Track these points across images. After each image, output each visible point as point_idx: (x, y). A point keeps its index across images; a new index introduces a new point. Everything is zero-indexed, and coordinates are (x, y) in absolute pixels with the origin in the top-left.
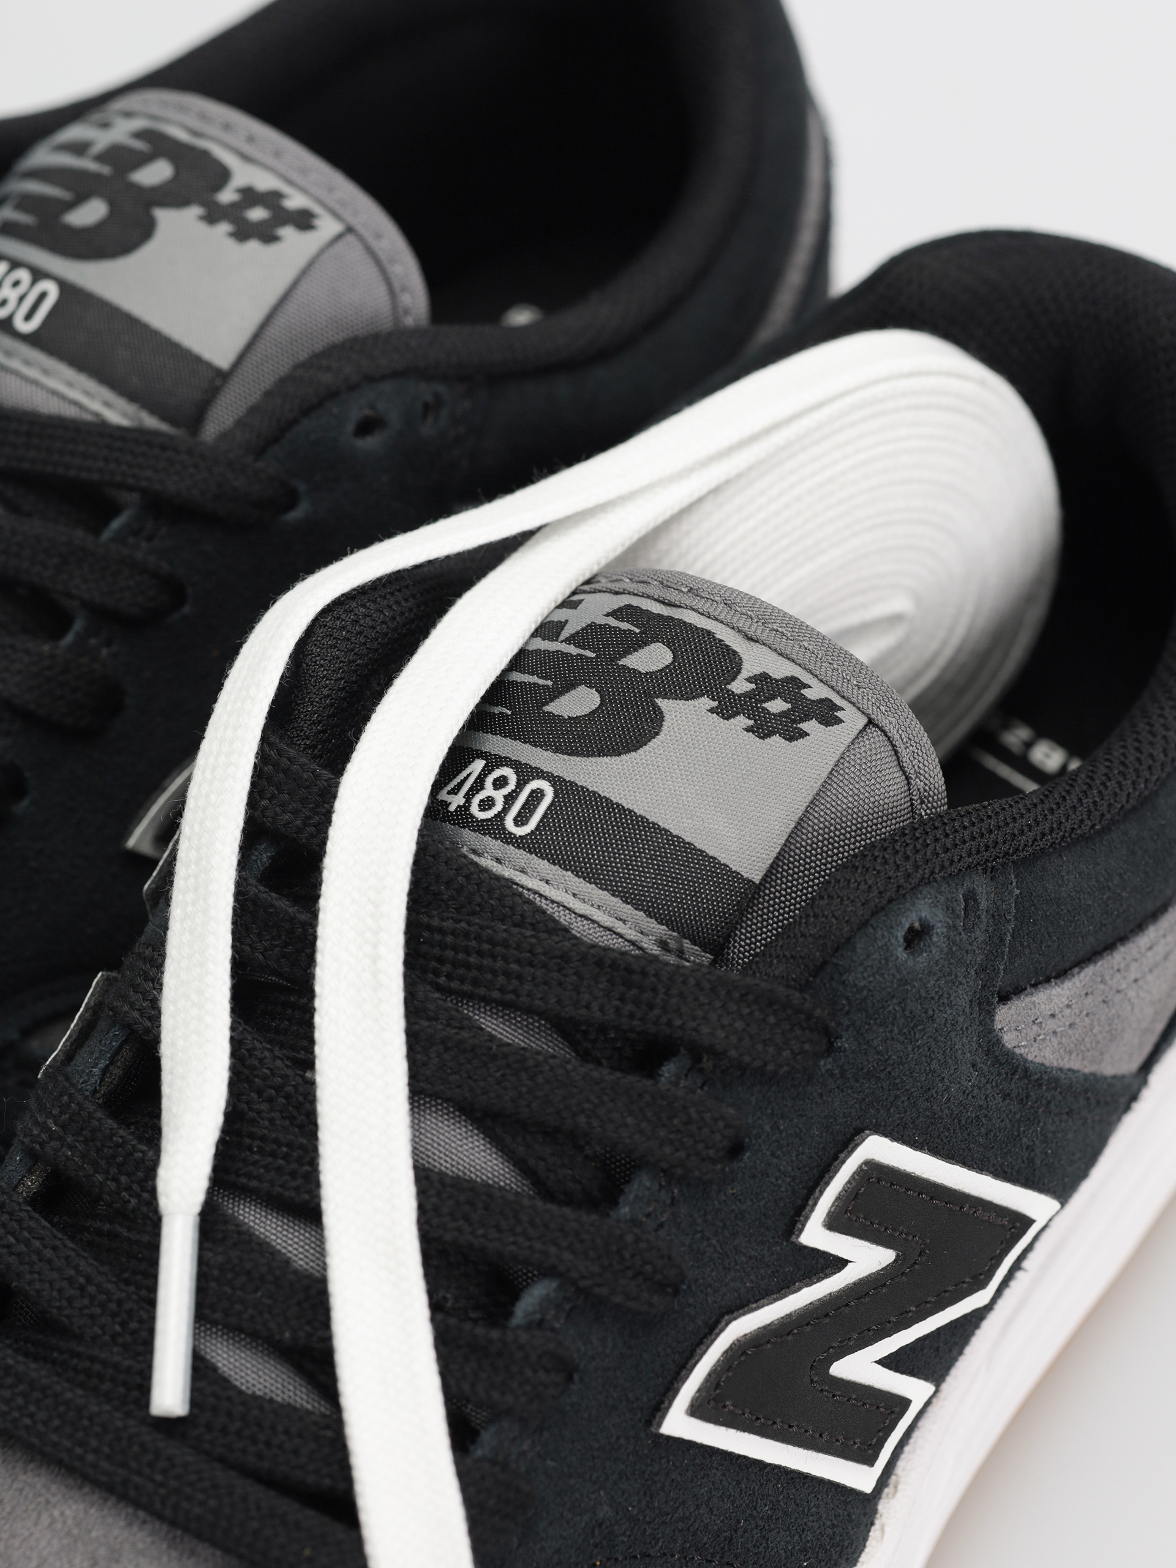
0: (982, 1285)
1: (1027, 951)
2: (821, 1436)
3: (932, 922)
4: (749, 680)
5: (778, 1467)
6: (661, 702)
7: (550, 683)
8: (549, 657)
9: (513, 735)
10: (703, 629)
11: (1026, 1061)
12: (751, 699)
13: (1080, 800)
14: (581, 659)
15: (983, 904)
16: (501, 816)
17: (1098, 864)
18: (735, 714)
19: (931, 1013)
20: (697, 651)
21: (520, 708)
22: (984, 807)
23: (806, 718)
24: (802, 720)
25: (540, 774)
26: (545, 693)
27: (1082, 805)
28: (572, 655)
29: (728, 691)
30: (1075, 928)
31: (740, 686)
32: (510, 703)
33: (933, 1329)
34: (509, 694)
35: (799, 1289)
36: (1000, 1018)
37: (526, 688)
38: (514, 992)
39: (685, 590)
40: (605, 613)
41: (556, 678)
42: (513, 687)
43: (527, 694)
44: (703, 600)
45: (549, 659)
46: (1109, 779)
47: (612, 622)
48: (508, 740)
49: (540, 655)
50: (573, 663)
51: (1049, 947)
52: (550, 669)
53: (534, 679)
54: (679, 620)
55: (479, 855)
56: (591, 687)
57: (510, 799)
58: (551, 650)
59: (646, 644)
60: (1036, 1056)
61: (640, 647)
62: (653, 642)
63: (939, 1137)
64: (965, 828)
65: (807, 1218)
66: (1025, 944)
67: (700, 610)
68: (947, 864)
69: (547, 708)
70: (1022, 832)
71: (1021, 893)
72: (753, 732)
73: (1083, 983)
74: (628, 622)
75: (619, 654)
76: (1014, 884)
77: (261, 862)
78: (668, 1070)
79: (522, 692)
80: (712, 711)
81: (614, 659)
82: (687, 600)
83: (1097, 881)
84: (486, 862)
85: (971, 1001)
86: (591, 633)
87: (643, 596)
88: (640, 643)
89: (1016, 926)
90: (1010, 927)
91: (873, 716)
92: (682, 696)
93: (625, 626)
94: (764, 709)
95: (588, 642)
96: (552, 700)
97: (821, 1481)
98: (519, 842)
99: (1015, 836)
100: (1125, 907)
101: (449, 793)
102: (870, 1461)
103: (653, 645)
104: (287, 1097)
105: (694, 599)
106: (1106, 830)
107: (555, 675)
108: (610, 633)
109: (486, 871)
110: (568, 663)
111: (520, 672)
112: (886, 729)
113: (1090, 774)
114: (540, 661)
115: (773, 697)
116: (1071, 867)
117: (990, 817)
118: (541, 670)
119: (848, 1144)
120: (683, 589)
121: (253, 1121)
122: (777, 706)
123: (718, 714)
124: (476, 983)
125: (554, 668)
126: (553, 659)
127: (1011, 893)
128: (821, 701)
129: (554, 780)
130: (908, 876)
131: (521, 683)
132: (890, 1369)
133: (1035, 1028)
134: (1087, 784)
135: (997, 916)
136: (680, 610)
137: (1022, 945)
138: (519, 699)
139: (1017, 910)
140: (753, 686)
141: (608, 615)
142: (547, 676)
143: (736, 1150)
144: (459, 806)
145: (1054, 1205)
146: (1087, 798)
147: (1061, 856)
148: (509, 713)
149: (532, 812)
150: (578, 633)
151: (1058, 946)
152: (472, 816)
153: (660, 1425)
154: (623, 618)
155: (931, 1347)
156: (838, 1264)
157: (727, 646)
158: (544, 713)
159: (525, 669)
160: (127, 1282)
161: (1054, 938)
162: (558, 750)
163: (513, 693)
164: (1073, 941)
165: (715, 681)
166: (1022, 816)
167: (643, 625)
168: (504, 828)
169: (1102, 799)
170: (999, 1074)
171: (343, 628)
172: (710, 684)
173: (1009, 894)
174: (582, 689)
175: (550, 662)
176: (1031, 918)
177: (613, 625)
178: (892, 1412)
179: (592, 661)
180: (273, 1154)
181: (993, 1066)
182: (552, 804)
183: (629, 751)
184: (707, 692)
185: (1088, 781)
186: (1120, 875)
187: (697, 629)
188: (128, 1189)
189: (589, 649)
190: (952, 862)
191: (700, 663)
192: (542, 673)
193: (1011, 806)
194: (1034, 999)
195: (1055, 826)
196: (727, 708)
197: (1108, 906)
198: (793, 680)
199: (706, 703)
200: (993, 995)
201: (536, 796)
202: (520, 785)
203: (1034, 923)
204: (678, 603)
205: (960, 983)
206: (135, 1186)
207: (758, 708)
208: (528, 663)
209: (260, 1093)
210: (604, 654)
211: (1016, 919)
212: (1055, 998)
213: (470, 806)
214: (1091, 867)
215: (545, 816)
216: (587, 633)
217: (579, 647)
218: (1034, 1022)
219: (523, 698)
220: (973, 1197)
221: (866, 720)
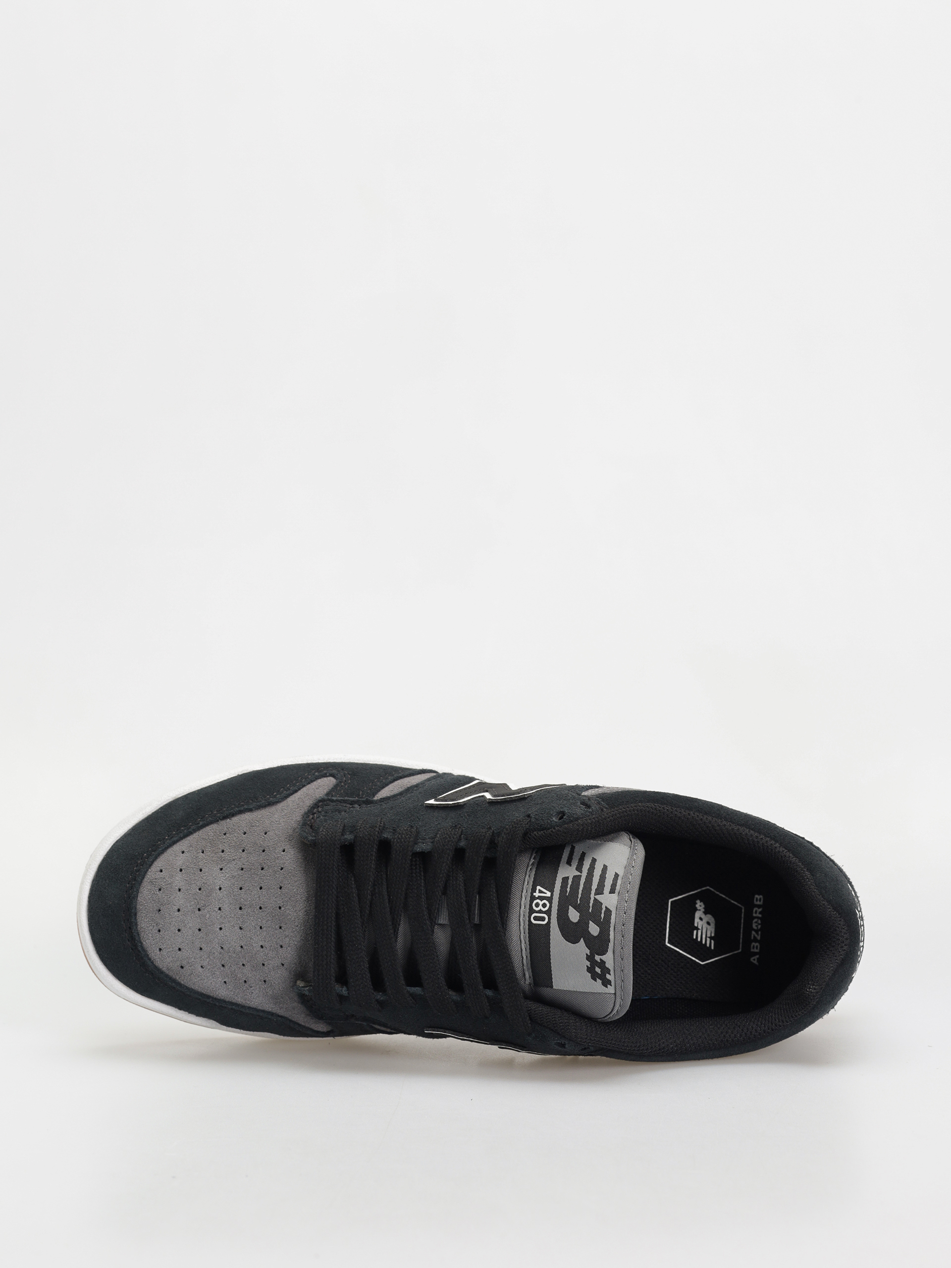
4: (601, 960)
6: (582, 939)
7: (579, 903)
12: (596, 962)
14: (589, 908)
16: (534, 911)
18: (590, 961)
20: (602, 940)
24: (600, 978)
28: (590, 904)
29: (595, 955)
31: (598, 958)
40: (606, 906)
47: (604, 910)
48: (558, 900)
50: (587, 905)
54: (610, 931)
56: (580, 917)
57: (541, 911)
59: (599, 925)
61: (597, 924)
69: (571, 908)
72: (587, 968)
74: (605, 915)
75: (593, 919)
80: (587, 954)
81: (591, 919)
86: (599, 905)
91: (617, 994)
92: (587, 944)
93: (602, 916)
94: (595, 968)
95: (595, 906)
96: (574, 907)
101: (539, 890)
103: (599, 927)
108: (599, 912)
115: (600, 968)
122: (598, 970)
123: (587, 956)
128: (609, 980)
129: (549, 922)
140: (599, 961)
141: (606, 907)
142: (582, 902)
144: (535, 896)
149: (538, 920)
150: (598, 900)
152: (533, 902)
154: (606, 912)
157: (608, 948)
158: (568, 907)
162: (558, 918)
165: (596, 950)
167: (604, 921)
168: (531, 914)
172: (594, 950)
174: (579, 914)
179: (589, 911)
182: (543, 925)
183: (565, 939)
184: (592, 950)
187: (609, 937)
189: (593, 908)
192: (582, 899)
196: (590, 958)
198: (609, 970)
199: (588, 952)
201: (543, 919)
202: (545, 912)
207: (595, 966)
213: (536, 899)
215: (539, 925)
217: (593, 904)
221: (614, 992)
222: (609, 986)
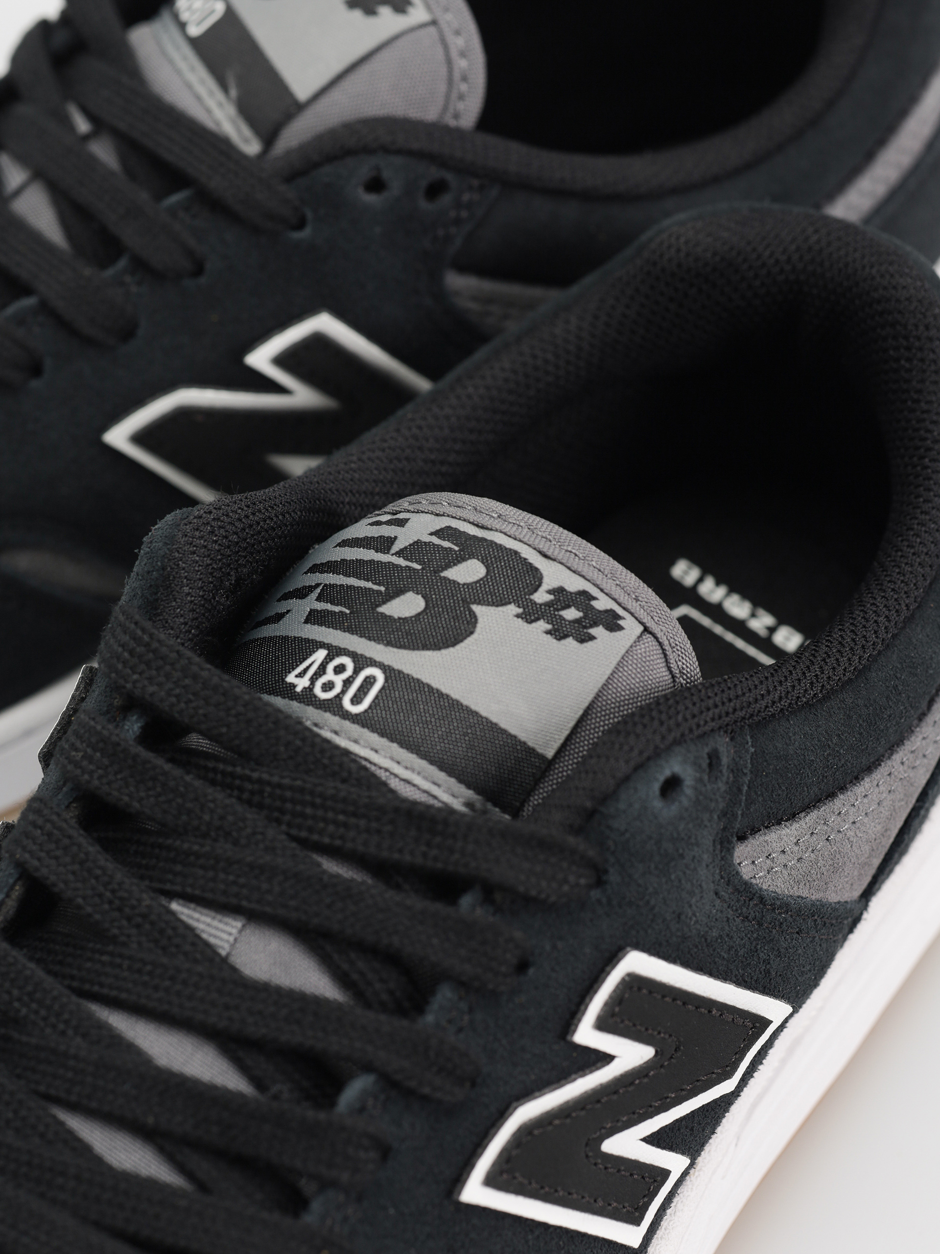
0: (728, 1075)
1: (760, 799)
2: (595, 1201)
3: (683, 775)
4: (549, 592)
5: (560, 1228)
6: (475, 608)
7: (382, 589)
8: (382, 566)
9: (350, 630)
10: (510, 550)
11: (761, 889)
12: (550, 607)
13: (804, 673)
14: (409, 570)
15: (725, 760)
16: (339, 697)
17: (819, 726)
18: (537, 619)
19: (681, 851)
20: (506, 567)
21: (357, 608)
22: (725, 680)
23: (595, 624)
24: (591, 626)
25: (373, 663)
26: (378, 596)
27: (805, 678)
28: (401, 567)
29: (531, 600)
30: (801, 780)
31: (541, 597)
32: (348, 604)
33: (688, 1112)
34: (348, 596)
35: (575, 1080)
36: (739, 855)
37: (362, 592)
38: (341, 837)
39: (496, 516)
40: (429, 532)
41: (388, 584)
42: (351, 591)
43: (363, 597)
44: (511, 525)
45: (382, 569)
46: (829, 657)
47: (435, 540)
48: (347, 634)
49: (374, 565)
50: (402, 573)
51: (779, 795)
52: (382, 577)
53: (369, 585)
54: (492, 542)
55: (321, 728)
56: (417, 593)
57: (347, 683)
58: (383, 561)
59: (464, 559)
60: (769, 886)
61: (459, 562)
62: (469, 558)
63: (689, 952)
64: (709, 697)
65: (580, 1020)
66: (759, 793)
67: (508, 533)
68: (694, 727)
69: (381, 609)
70: (756, 700)
71: (755, 751)
72: (551, 634)
73: (808, 825)
74: (448, 540)
75: (441, 567)
76: (750, 744)
77: (133, 731)
78: (466, 901)
79: (358, 595)
80: (518, 616)
81: (437, 572)
82: (497, 524)
83: (819, 741)
84: (327, 734)
85: (714, 841)
86: (418, 548)
87: (459, 519)
88: (459, 559)
89: (751, 778)
90: (746, 779)
91: (648, 625)
92: (494, 603)
93: (446, 544)
94: (560, 616)
95: (415, 556)
96: (384, 603)
97: (596, 1239)
98: (355, 719)
99: (750, 703)
100: (843, 762)
101: (296, 676)
102: (636, 1221)
103: (469, 562)
104: (152, 923)
105: (503, 524)
106: (827, 698)
107: (387, 582)
108: (434, 550)
109: (327, 741)
110: (398, 573)
111: (357, 578)
112: (659, 636)
113: (813, 652)
114: (374, 570)
115: (568, 607)
116: (797, 729)
117: (729, 688)
118: (375, 578)
119: (613, 958)
120: (494, 515)
121: (124, 944)
122: (571, 614)
123: (522, 618)
124: (310, 830)
125: (386, 576)
126: (386, 568)
127: (747, 751)
128: (607, 611)
129: (384, 668)
130: (663, 738)
131: (358, 587)
132: (653, 1145)
133: (768, 862)
134: (810, 660)
135: (736, 770)
136: (492, 532)
137: (756, 793)
138: (356, 601)
139: (752, 764)
140: (552, 597)
141: (431, 534)
142: (380, 582)
143: (522, 967)
144: (305, 688)
145: (788, 1009)
146: (810, 672)
147: (788, 720)
148: (348, 611)
149: (366, 694)
150: (406, 548)
151: (787, 795)
152: (315, 696)
153: (459, 1193)
154: (444, 537)
155: (687, 1128)
156: (606, 1059)
157: (530, 564)
158: (378, 613)
159: (361, 576)
160: (19, 1077)
161: (784, 788)
162: (389, 644)
163: (351, 596)
164: (799, 790)
165: (520, 592)
166: (756, 686)
167: (462, 544)
168: (342, 707)
169: (823, 673)
170: (738, 901)
171: (201, 537)
172: (516, 594)
173: (746, 752)
174: (410, 595)
175: (382, 571)
176: (764, 771)
177: (436, 543)
178: (655, 1181)
179: (418, 572)
180: (139, 971)
181: (733, 893)
182: (383, 688)
183: (448, 647)
184: (514, 600)
185: (811, 658)
186: (839, 735)
187: (506, 549)
188: (19, 1000)
189: (416, 562)
190: (698, 726)
191: (508, 577)
192: (375, 580)
193: (747, 679)
194: (767, 838)
195: (783, 695)
196: (530, 614)
197: (828, 761)
198: (584, 593)
199: (512, 609)
200: (732, 836)
201: (369, 682)
202: (357, 671)
203: (766, 776)
204: (489, 527)
205: (706, 826)
206: (26, 998)
207: (555, 615)
208: (364, 571)
209: (129, 919)
210: (429, 567)
211: (752, 772)
212: (785, 837)
213: (313, 687)
214: (813, 729)
215: (377, 697)
216: (414, 548)
217: (407, 560)
218: (767, 857)
219: (359, 600)
220: (719, 1002)
221: (642, 628)
222: (621, 622)
